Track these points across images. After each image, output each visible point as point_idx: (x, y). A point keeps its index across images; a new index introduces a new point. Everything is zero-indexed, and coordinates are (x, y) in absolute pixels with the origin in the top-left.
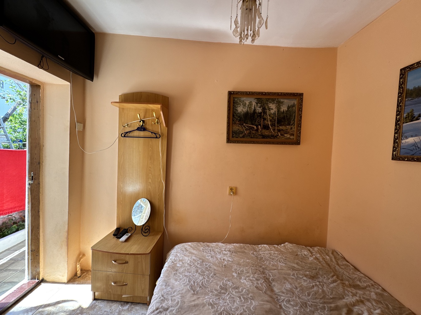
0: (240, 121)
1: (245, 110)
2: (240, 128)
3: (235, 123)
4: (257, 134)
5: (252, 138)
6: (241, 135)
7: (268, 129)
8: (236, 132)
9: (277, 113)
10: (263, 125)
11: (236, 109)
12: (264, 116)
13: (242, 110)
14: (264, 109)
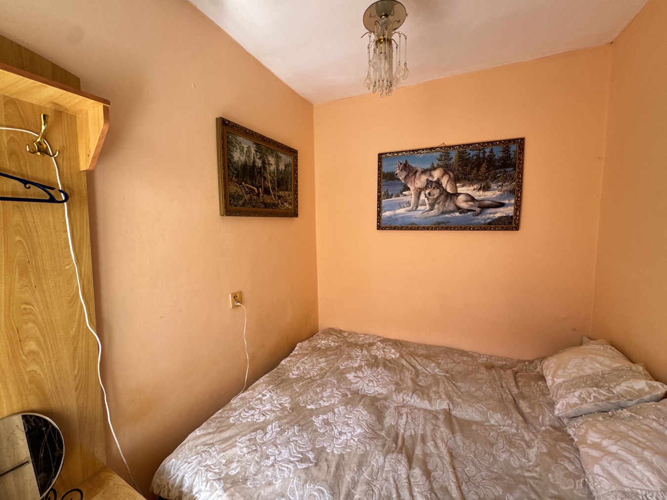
0: (237, 177)
1: (243, 159)
2: (239, 190)
3: (231, 180)
4: (258, 201)
5: (253, 207)
6: (241, 202)
7: (269, 195)
8: (234, 197)
9: (276, 171)
10: (264, 188)
11: (231, 155)
12: (264, 174)
13: (239, 158)
14: (264, 163)
